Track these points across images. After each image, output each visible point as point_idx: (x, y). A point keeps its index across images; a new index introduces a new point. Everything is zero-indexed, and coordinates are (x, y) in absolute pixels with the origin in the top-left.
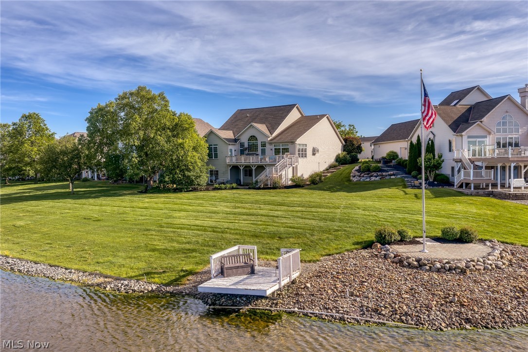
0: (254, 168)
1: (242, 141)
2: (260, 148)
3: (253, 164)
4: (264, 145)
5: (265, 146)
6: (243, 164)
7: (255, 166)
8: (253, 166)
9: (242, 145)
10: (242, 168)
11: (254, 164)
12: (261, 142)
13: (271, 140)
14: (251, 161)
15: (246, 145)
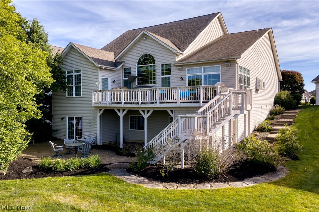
0: (146, 116)
1: (128, 66)
2: (159, 76)
3: (143, 106)
4: (167, 70)
5: (170, 74)
6: (123, 105)
7: (148, 111)
8: (143, 111)
9: (127, 72)
10: (121, 115)
11: (147, 106)
12: (162, 65)
13: (182, 60)
14: (140, 101)
15: (134, 73)
